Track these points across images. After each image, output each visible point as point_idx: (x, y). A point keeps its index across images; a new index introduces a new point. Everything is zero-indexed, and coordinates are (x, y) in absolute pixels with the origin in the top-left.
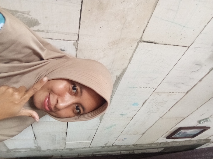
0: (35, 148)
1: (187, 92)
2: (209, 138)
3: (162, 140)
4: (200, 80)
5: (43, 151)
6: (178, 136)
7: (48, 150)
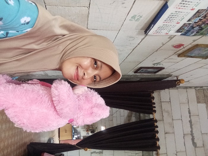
0: (44, 74)
1: (133, 50)
2: (171, 74)
3: (131, 73)
4: (139, 44)
5: (50, 76)
6: (142, 72)
7: (53, 76)
